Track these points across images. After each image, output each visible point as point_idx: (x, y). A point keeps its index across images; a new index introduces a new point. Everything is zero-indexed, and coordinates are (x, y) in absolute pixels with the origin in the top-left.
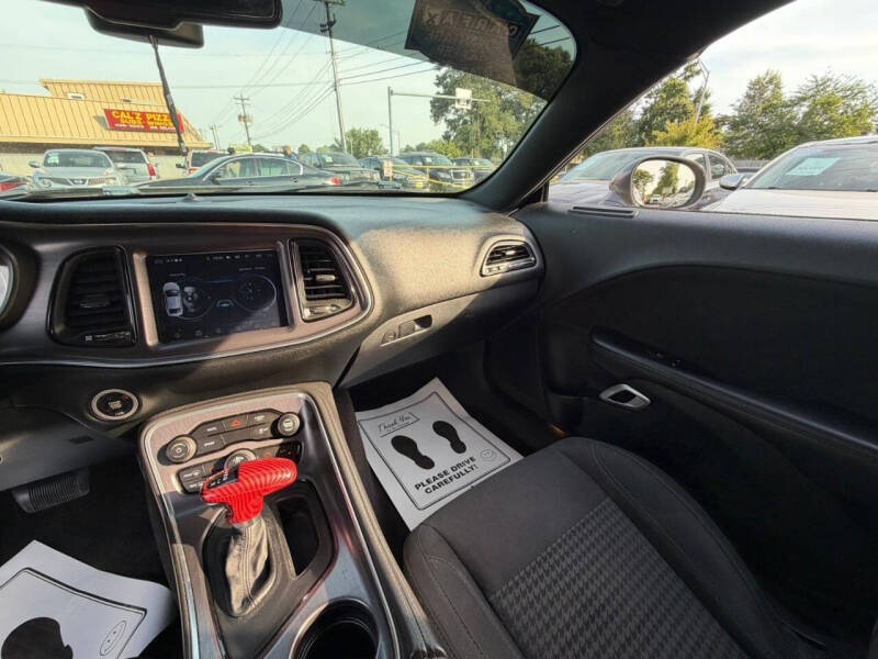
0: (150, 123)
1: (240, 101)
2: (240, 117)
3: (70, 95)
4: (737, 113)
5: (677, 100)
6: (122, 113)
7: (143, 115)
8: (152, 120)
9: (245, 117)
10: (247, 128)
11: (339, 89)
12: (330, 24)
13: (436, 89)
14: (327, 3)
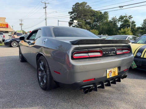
1: (21, 21)
2: (20, 24)
4: (142, 26)
5: (127, 23)
8: (1, 25)
10: (21, 26)
12: (46, 7)
13: (70, 19)
14: (45, 3)
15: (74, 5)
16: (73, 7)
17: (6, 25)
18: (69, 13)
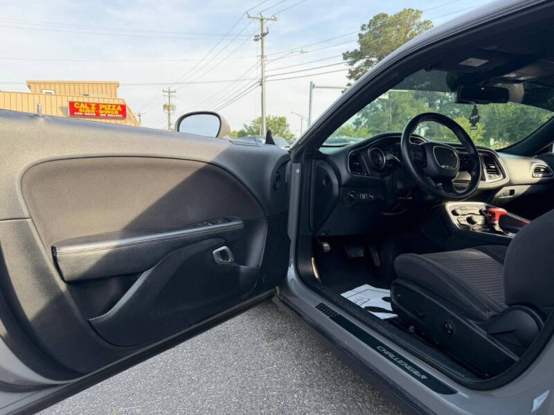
0: (101, 112)
1: (167, 94)
2: (165, 106)
3: (44, 92)
6: (82, 104)
7: (97, 106)
8: (103, 109)
9: (169, 106)
10: (169, 114)
11: (265, 84)
12: (263, 35)
13: (348, 81)
14: (262, 20)
15: (367, 23)
16: (363, 33)
17: (119, 108)
18: (345, 56)
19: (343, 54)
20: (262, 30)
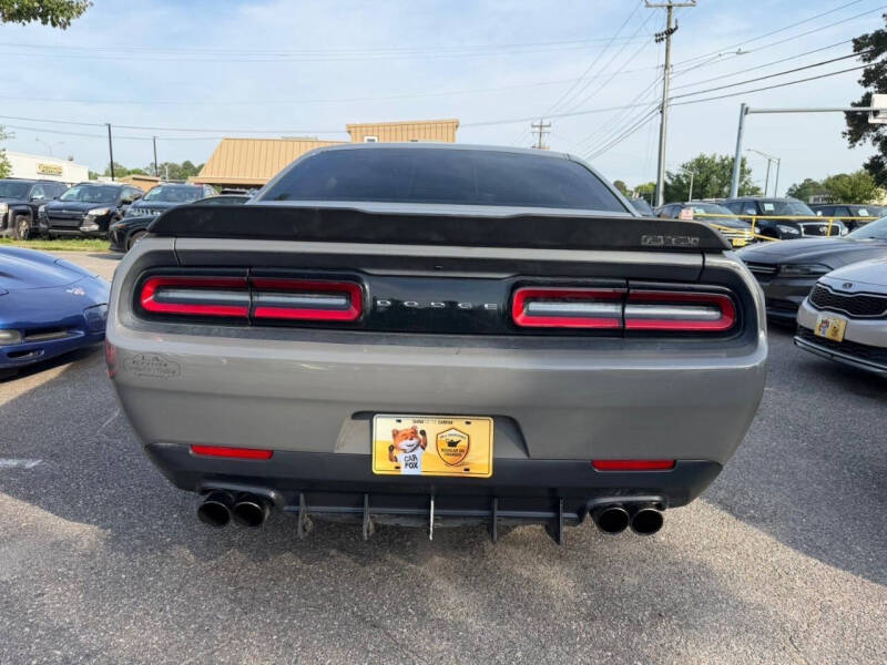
3: (366, 138)
12: (670, 32)
14: (669, 7)
18: (859, 44)
19: (855, 41)
20: (669, 23)
